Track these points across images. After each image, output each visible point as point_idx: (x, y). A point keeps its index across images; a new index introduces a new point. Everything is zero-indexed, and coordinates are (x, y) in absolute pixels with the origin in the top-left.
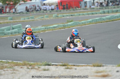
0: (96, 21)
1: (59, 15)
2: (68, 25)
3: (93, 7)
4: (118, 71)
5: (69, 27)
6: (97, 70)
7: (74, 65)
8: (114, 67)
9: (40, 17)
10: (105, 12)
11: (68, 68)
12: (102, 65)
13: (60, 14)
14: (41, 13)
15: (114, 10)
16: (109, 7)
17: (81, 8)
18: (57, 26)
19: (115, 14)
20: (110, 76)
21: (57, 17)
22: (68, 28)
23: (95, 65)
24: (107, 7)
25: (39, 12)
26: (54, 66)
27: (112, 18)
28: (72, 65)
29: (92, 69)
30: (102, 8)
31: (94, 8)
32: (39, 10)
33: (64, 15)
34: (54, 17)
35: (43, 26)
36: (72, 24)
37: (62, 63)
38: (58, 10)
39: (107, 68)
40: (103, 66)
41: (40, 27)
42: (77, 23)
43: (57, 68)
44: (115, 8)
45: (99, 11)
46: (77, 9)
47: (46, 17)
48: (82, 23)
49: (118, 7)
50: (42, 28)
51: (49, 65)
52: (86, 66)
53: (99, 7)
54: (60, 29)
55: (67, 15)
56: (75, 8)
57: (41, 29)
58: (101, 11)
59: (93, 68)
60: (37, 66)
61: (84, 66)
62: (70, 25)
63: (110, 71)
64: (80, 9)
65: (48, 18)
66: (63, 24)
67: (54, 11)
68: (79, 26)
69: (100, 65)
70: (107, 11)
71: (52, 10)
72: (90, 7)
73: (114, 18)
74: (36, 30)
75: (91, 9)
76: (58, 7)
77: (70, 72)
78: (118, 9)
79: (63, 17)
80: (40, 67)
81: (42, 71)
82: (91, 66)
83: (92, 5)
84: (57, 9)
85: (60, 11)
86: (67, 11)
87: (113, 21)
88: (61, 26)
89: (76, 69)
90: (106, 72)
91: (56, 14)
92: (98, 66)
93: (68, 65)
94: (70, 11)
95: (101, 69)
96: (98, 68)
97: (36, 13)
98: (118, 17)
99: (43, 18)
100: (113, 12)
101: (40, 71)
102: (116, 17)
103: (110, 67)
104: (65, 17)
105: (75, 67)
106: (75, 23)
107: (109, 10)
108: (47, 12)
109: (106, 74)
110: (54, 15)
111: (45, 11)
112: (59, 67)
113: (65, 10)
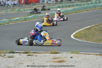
0: (52, 14)
1: (21, 10)
2: (28, 18)
3: (49, 2)
4: (71, 57)
5: (30, 20)
6: (54, 57)
7: (35, 53)
8: (69, 54)
9: (4, 11)
10: (60, 7)
11: (30, 55)
12: (58, 52)
13: (22, 8)
14: (5, 8)
15: (67, 5)
16: (63, 2)
17: (40, 3)
18: (19, 19)
19: (68, 8)
20: (65, 61)
21: (19, 11)
22: (28, 20)
23: (52, 52)
24: (62, 2)
25: (3, 6)
26: (17, 54)
27: (66, 12)
28: (33, 53)
29: (50, 56)
30: (57, 3)
31: (50, 4)
32: (4, 5)
33: (25, 9)
34: (17, 11)
35: (7, 19)
36: (32, 17)
37: (24, 51)
38: (20, 5)
39: (62, 55)
40: (60, 53)
41: (4, 20)
42: (36, 16)
43: (20, 55)
44: (68, 3)
45: (55, 5)
46: (36, 4)
47: (9, 11)
48: (41, 16)
49: (70, 3)
50: (7, 21)
51: (13, 53)
52: (45, 53)
53: (55, 2)
54: (22, 21)
55: (28, 9)
56: (35, 3)
57: (5, 21)
58: (56, 6)
59: (51, 54)
60: (3, 54)
61: (43, 53)
62: (30, 18)
63: (65, 57)
64: (38, 4)
65: (12, 12)
66: (25, 17)
67: (17, 6)
68: (38, 18)
69: (57, 52)
70: (61, 6)
71: (15, 5)
72: (47, 2)
73: (67, 11)
74: (1, 23)
75: (48, 4)
76: (20, 2)
77: (31, 58)
78: (70, 4)
79: (24, 11)
80: (5, 54)
81: (7, 57)
82: (49, 53)
83: (49, 1)
84: (18, 4)
85: (22, 6)
86: (27, 6)
87: (66, 14)
88: (22, 19)
89: (36, 56)
90: (62, 58)
91: (18, 9)
92: (55, 53)
93: (29, 52)
94: (30, 5)
95: (58, 55)
96: (55, 54)
97: (1, 7)
98: (70, 11)
99: (7, 12)
100: (66, 7)
101: (5, 58)
102: (69, 11)
103: (65, 54)
104: (26, 11)
105: (36, 54)
106: (35, 16)
107: (63, 5)
108: (10, 7)
109: (62, 60)
110: (16, 10)
111: (8, 6)
112: (22, 54)
113: (26, 5)
